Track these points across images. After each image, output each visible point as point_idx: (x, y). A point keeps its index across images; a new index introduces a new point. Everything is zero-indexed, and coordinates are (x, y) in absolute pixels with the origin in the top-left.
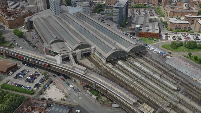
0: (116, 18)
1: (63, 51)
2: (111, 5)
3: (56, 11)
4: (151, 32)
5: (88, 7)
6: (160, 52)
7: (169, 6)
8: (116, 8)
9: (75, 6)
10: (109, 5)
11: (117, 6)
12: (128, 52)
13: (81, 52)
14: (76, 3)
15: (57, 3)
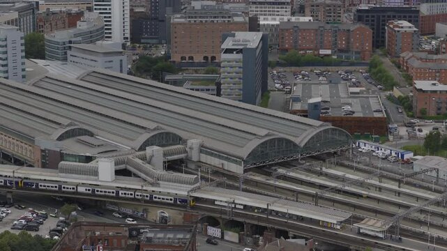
0: (234, 87)
1: (106, 152)
2: (191, 58)
3: (7, 72)
4: (361, 115)
5: (121, 57)
6: (393, 154)
7: (411, 54)
8: (228, 51)
9: (65, 59)
10: (183, 58)
11: (233, 45)
12: (302, 145)
13: (165, 155)
14: (70, 48)
15: (14, 42)
